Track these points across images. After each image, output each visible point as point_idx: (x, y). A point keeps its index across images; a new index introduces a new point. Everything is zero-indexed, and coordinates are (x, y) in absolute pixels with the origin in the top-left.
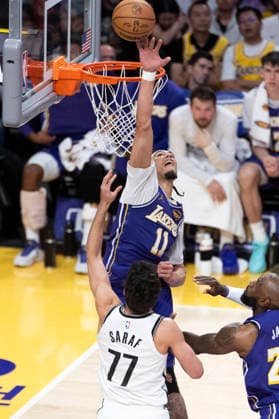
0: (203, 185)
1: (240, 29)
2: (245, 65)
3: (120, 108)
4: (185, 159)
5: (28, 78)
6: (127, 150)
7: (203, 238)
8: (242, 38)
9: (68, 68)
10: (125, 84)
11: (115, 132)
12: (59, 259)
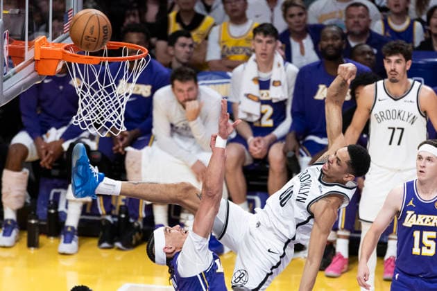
0: (187, 165)
1: (225, 8)
2: (230, 45)
3: (103, 88)
4: (169, 139)
5: (10, 57)
6: (109, 130)
7: (187, 219)
8: (227, 18)
9: (50, 48)
10: (107, 63)
11: (97, 112)
12: (42, 239)
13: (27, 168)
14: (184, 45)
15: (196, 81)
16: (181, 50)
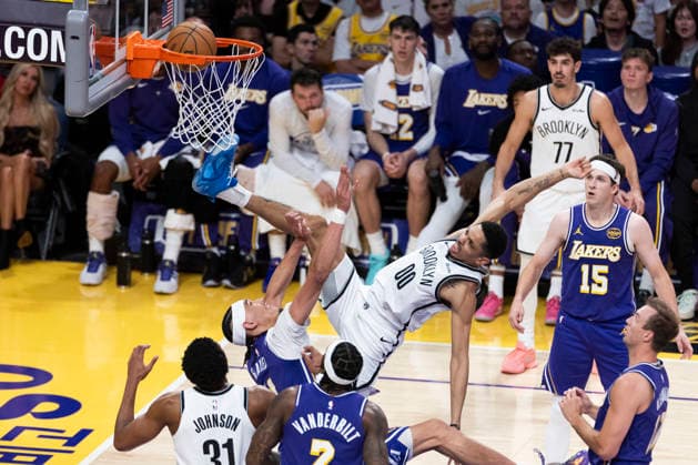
0: (309, 186)
2: (362, 42)
3: (208, 94)
4: (288, 156)
5: (96, 57)
8: (358, 10)
9: (145, 46)
11: (202, 123)
12: (135, 275)
13: (118, 190)
14: (306, 42)
15: (320, 85)
16: (303, 48)
